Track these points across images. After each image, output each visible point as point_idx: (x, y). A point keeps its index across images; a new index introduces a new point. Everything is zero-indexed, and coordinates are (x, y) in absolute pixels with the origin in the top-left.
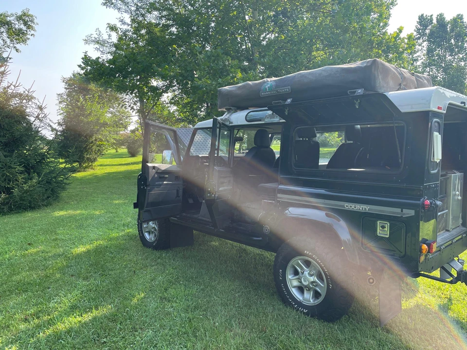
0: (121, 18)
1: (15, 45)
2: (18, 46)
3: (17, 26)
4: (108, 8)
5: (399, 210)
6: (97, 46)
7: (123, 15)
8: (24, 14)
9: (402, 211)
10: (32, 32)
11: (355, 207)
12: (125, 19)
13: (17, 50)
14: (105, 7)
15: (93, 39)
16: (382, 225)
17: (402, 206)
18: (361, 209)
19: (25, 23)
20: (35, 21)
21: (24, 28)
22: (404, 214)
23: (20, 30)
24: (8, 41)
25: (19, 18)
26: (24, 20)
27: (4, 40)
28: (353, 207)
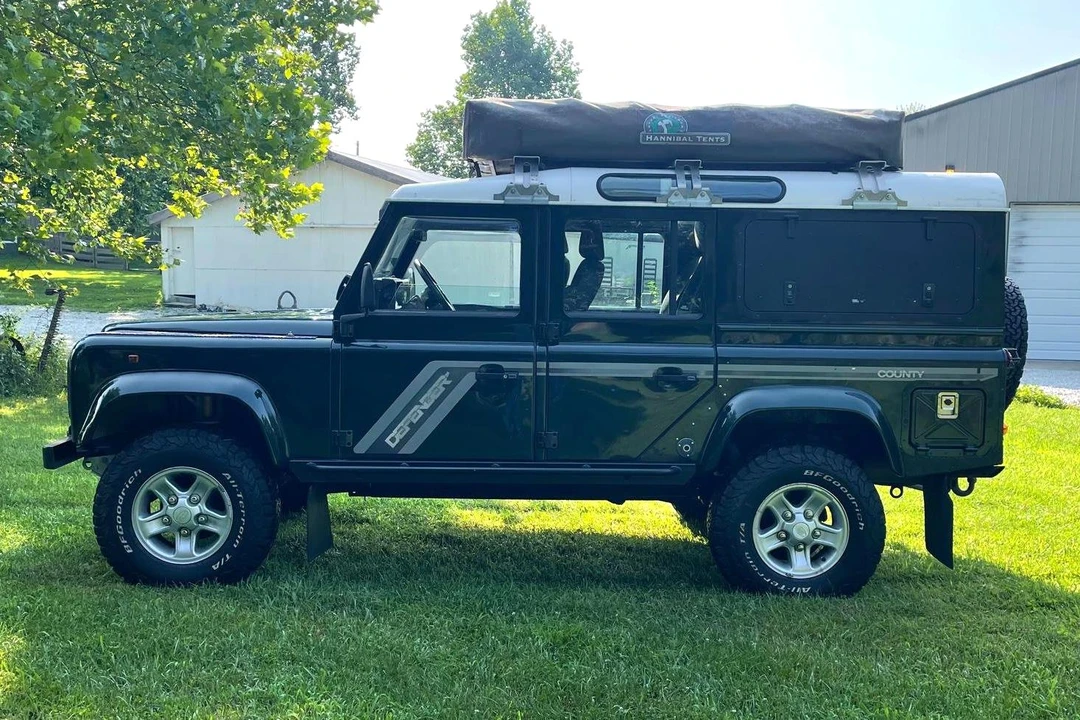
5: (973, 371)
9: (979, 372)
11: (898, 374)
16: (944, 399)
17: (979, 364)
18: (909, 376)
22: (982, 377)
28: (894, 375)
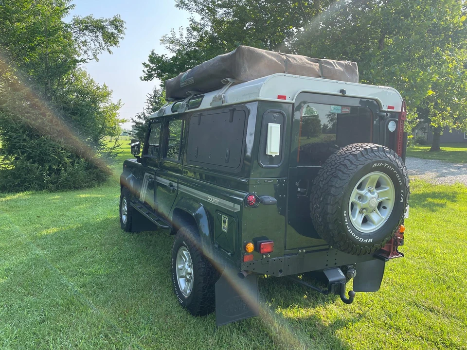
0: (192, 18)
1: (108, 47)
2: (111, 48)
3: (109, 31)
4: (181, 9)
6: (168, 44)
7: (193, 15)
8: (116, 20)
10: (122, 35)
12: (195, 19)
13: (110, 52)
14: (178, 8)
15: (168, 39)
19: (116, 27)
20: (124, 25)
21: (116, 32)
23: (112, 33)
24: (103, 43)
25: (111, 23)
26: (115, 25)
27: (99, 43)
